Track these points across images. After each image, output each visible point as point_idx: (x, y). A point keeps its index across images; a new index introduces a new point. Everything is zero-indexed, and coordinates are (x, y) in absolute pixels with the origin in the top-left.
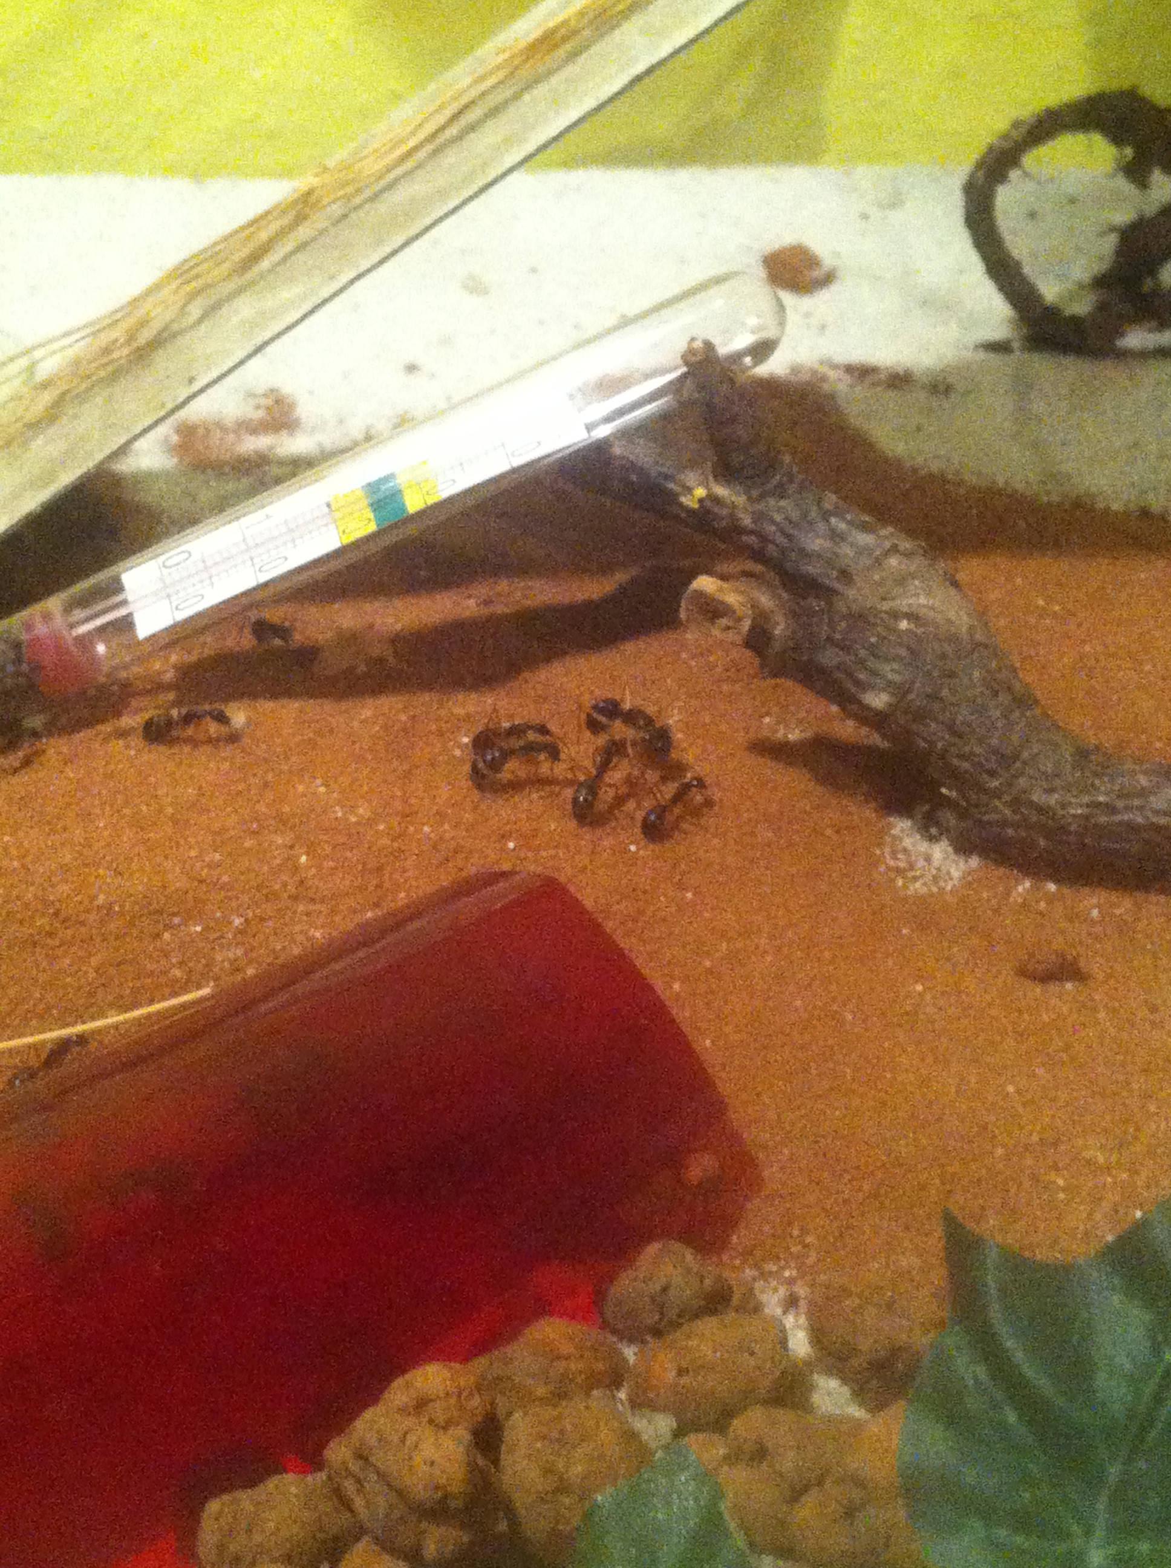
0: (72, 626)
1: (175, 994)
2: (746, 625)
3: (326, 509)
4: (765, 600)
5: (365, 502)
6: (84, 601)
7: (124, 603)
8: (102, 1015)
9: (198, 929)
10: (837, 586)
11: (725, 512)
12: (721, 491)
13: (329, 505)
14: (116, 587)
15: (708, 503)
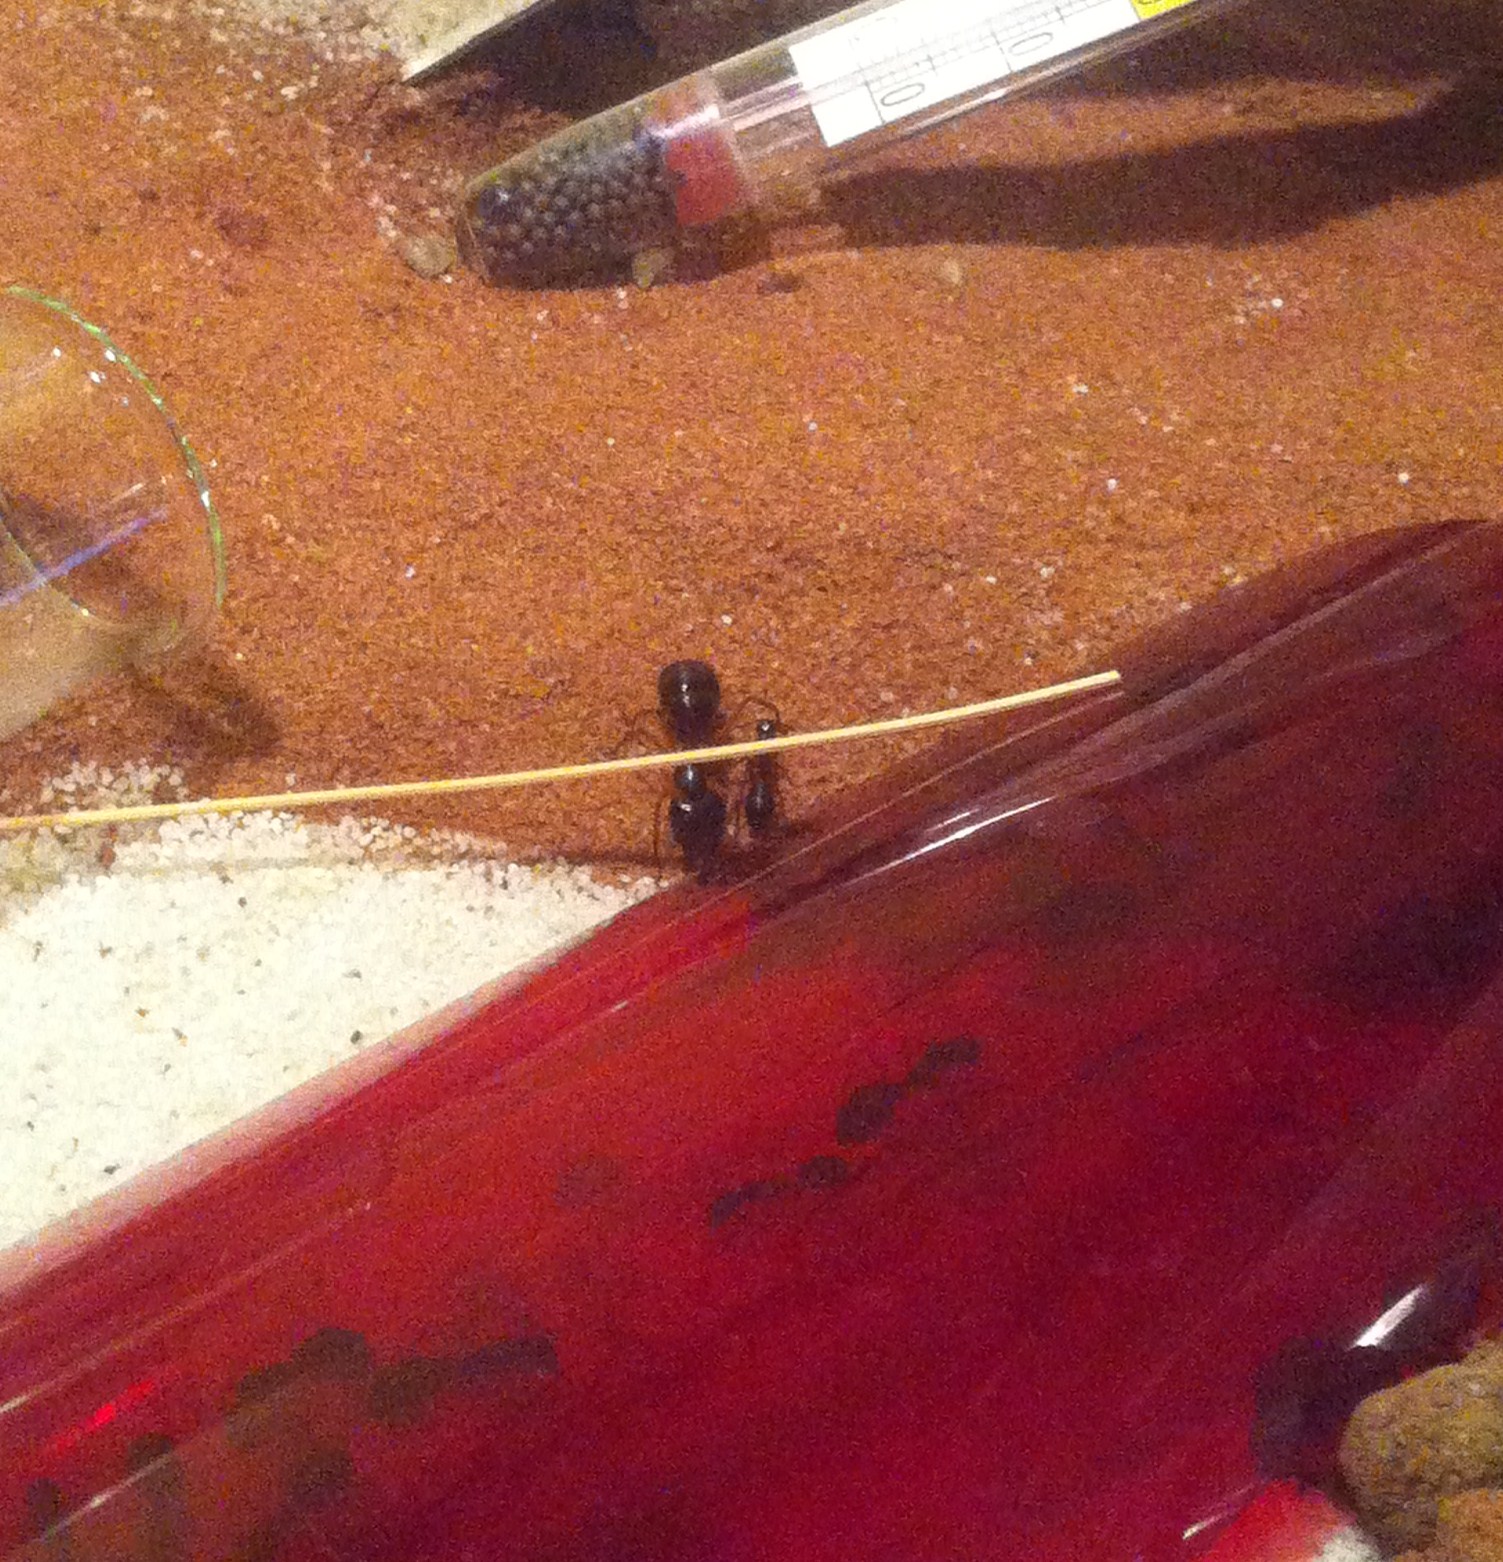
14: (781, 68)
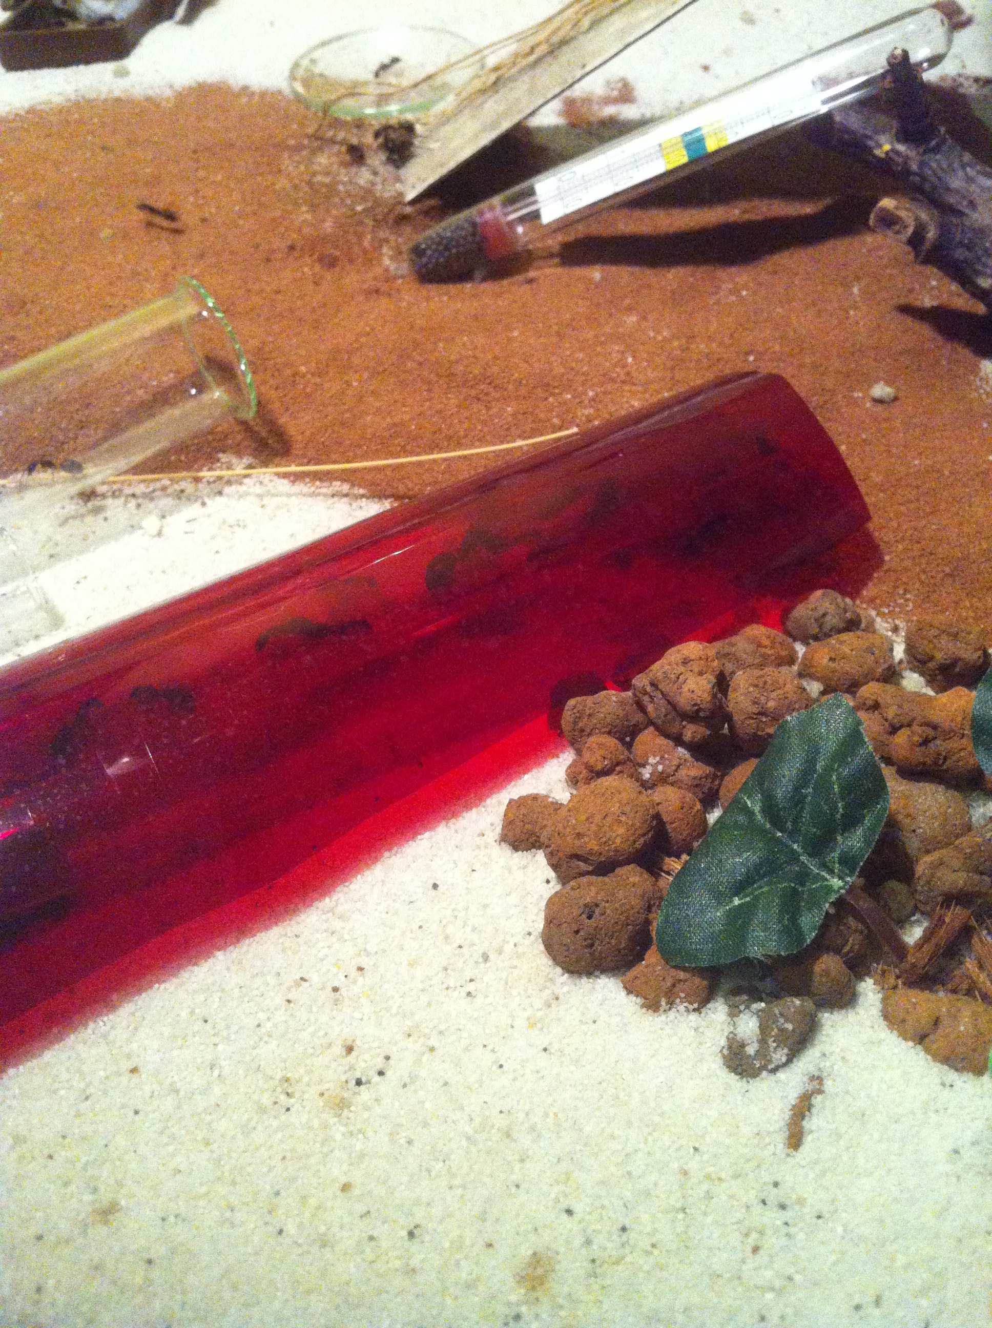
0: (506, 214)
1: (553, 432)
2: (910, 230)
3: (658, 148)
4: (924, 216)
5: (681, 145)
6: (512, 201)
7: (535, 202)
8: (514, 441)
9: (569, 396)
10: (967, 211)
11: (900, 160)
12: (901, 148)
13: (660, 145)
14: (531, 192)
15: (891, 154)
